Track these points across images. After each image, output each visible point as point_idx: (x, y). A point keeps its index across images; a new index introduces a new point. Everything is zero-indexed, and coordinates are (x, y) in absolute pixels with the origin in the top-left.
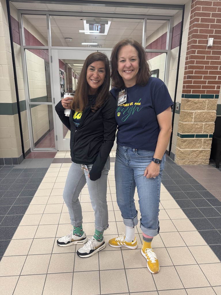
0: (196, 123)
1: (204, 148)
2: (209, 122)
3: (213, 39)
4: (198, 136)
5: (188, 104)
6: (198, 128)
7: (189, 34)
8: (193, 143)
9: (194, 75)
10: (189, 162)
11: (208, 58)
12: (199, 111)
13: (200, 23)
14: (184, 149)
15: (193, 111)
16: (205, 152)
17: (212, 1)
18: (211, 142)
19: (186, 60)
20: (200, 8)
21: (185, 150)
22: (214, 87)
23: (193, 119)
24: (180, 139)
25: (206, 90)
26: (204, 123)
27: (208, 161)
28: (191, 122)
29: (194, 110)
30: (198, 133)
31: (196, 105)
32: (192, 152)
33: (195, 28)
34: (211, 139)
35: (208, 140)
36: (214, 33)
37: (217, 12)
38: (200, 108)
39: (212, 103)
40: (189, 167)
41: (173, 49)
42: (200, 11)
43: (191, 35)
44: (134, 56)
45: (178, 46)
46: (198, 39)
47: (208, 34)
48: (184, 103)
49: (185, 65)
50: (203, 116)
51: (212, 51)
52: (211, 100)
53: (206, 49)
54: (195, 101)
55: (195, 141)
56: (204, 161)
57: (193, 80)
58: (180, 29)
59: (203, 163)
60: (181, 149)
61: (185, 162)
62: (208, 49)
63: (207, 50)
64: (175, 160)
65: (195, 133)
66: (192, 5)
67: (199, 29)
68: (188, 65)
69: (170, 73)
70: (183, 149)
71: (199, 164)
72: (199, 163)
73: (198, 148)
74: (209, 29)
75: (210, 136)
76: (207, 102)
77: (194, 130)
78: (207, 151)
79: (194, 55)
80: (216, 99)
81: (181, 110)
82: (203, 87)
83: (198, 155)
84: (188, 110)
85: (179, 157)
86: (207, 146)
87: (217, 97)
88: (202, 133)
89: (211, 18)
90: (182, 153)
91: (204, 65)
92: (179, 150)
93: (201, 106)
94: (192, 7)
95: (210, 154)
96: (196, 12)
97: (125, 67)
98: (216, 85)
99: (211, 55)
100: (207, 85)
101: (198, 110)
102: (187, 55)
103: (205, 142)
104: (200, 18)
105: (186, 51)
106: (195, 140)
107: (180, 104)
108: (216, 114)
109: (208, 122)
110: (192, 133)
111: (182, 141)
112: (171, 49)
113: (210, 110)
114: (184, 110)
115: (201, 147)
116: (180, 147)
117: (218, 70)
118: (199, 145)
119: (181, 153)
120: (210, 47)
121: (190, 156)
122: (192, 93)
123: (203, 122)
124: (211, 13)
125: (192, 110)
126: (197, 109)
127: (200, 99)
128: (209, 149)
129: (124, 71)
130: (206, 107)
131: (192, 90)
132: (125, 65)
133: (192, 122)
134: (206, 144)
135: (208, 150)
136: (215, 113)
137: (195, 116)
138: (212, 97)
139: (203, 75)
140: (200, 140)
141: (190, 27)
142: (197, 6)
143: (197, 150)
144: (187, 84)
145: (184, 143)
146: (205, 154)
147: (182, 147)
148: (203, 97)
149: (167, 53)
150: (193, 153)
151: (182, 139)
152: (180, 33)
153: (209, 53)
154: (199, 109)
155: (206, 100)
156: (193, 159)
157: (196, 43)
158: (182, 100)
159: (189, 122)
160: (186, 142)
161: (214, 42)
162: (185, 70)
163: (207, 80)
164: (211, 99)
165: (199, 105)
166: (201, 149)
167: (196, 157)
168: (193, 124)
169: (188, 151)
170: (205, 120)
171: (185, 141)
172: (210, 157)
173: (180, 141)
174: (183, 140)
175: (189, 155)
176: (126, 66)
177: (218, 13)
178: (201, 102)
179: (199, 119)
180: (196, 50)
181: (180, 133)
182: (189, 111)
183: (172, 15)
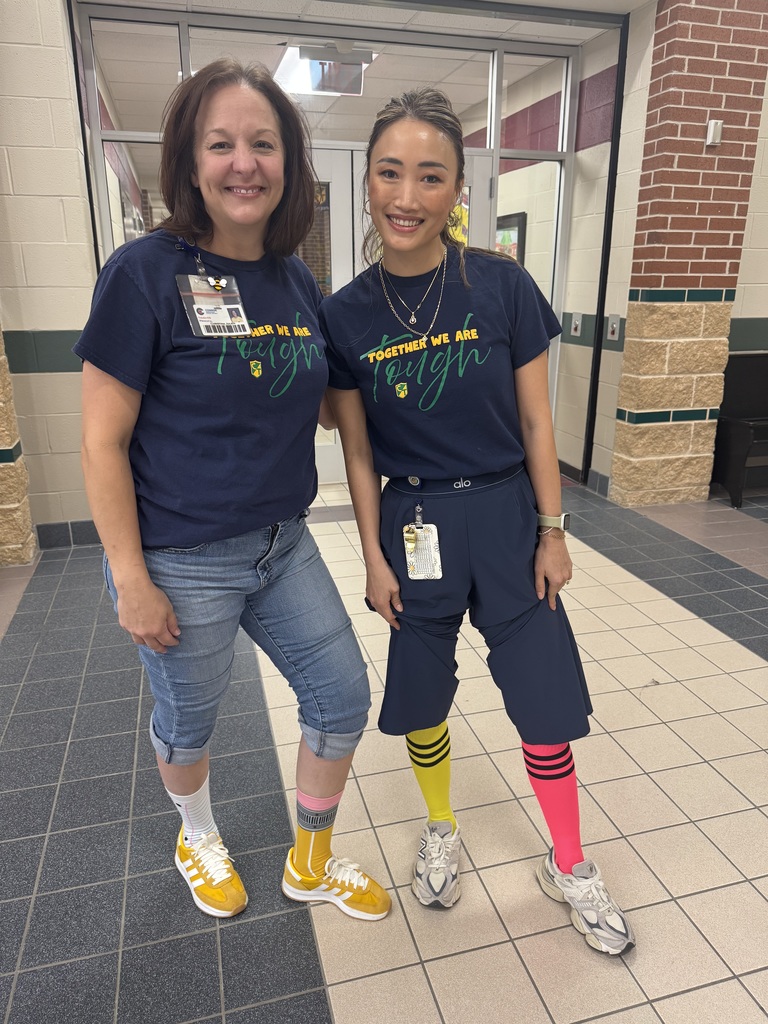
0: (674, 377)
1: (697, 452)
2: (710, 372)
3: (720, 122)
4: (680, 416)
5: (653, 320)
6: (681, 391)
7: (651, 105)
8: (667, 438)
9: (668, 231)
10: (654, 497)
11: (708, 179)
12: (682, 340)
13: (685, 73)
14: (641, 457)
15: (667, 341)
16: (698, 462)
17: (717, 9)
18: (713, 432)
19: (641, 185)
20: (686, 28)
21: (644, 459)
22: (721, 268)
23: (666, 366)
24: (630, 428)
25: (701, 275)
26: (695, 377)
27: (705, 490)
28: (660, 374)
29: (669, 336)
30: (680, 407)
31: (675, 323)
32: (663, 466)
33: (672, 89)
34: (714, 424)
35: (705, 428)
36: (723, 104)
37: (731, 44)
38: (685, 331)
39: (717, 315)
40: (655, 509)
41: (586, 151)
42: (687, 37)
43: (659, 110)
44: (266, 131)
45: (606, 141)
46: (679, 120)
47: (709, 109)
48: (642, 317)
49: (640, 200)
50: (694, 355)
51: (717, 158)
52: (714, 307)
53: (701, 153)
54: (672, 311)
55: (672, 431)
56: (697, 490)
57: (667, 246)
58: (613, 88)
59: (692, 498)
60: (632, 456)
61: (643, 496)
62: (706, 153)
63: (704, 155)
64: (611, 493)
65: (671, 406)
66: (657, 19)
67: (683, 91)
68: (651, 199)
69: (574, 225)
70: (638, 456)
71: (683, 501)
72: (682, 497)
73: (680, 452)
74: (711, 92)
75: (713, 414)
76: (704, 312)
77: (668, 397)
78: (704, 461)
79: (670, 170)
80: (728, 303)
81: (627, 339)
82: (696, 268)
83: (679, 474)
84: (651, 338)
85: (624, 484)
86: (703, 444)
87: (731, 296)
88: (689, 406)
89: (715, 59)
90: (637, 469)
91: (698, 202)
92: (629, 462)
93: (688, 324)
94: (659, 22)
95: (711, 468)
96: (677, 39)
97: (230, 170)
98: (728, 262)
99: (715, 172)
100: (703, 260)
101: (679, 337)
102: (643, 170)
103: (698, 434)
104: (687, 58)
105: (640, 158)
106: (671, 427)
107: (623, 321)
108: (727, 348)
109: (707, 372)
110: (663, 407)
111: (635, 435)
112: (577, 150)
113: (711, 335)
114: (641, 338)
115: (688, 448)
116: (629, 453)
117: (732, 215)
118: (681, 443)
119: (632, 470)
120: (711, 148)
121: (657, 480)
122: (665, 286)
123: (694, 373)
124: (716, 44)
125: (664, 339)
126: (676, 333)
127: (686, 304)
128: (708, 453)
129: (229, 189)
130: (702, 329)
131: (663, 275)
132: (232, 165)
133: (664, 374)
134: (701, 440)
135: (707, 457)
136: (725, 345)
137: (671, 356)
138: (715, 296)
139: (694, 232)
140: (686, 427)
141: (651, 85)
142: (680, 22)
143: (678, 459)
144: (651, 260)
145: (641, 438)
146: (697, 468)
147: (636, 451)
148: (695, 296)
149: (561, 162)
150: (666, 468)
151: (637, 428)
152: (611, 100)
153: (709, 164)
154: (684, 333)
155: (701, 307)
156: (666, 487)
157: (676, 135)
158: (631, 309)
159: (654, 374)
160: (647, 437)
161: (725, 134)
162: (639, 215)
163: (705, 247)
164: (714, 303)
165: (684, 321)
166: (687, 456)
167: (674, 479)
168: (667, 379)
169: (652, 461)
170: (697, 366)
171: (643, 434)
172: (713, 477)
173: (628, 434)
174: (638, 431)
175: (655, 474)
176: (235, 167)
177: (733, 45)
178: (688, 313)
179: (684, 364)
180: (674, 157)
181: (628, 410)
182: (654, 341)
183: (577, 43)
